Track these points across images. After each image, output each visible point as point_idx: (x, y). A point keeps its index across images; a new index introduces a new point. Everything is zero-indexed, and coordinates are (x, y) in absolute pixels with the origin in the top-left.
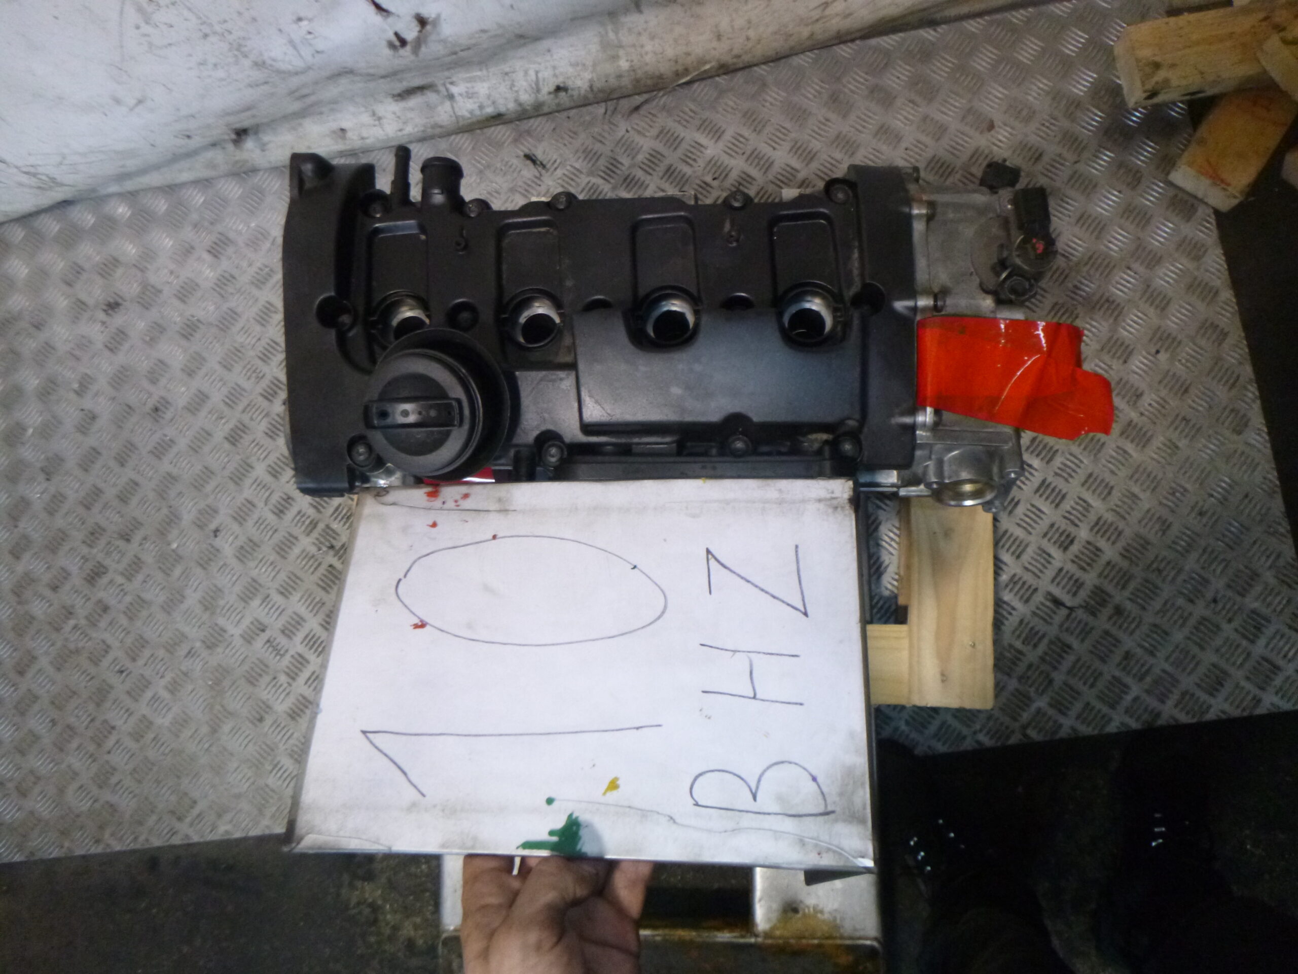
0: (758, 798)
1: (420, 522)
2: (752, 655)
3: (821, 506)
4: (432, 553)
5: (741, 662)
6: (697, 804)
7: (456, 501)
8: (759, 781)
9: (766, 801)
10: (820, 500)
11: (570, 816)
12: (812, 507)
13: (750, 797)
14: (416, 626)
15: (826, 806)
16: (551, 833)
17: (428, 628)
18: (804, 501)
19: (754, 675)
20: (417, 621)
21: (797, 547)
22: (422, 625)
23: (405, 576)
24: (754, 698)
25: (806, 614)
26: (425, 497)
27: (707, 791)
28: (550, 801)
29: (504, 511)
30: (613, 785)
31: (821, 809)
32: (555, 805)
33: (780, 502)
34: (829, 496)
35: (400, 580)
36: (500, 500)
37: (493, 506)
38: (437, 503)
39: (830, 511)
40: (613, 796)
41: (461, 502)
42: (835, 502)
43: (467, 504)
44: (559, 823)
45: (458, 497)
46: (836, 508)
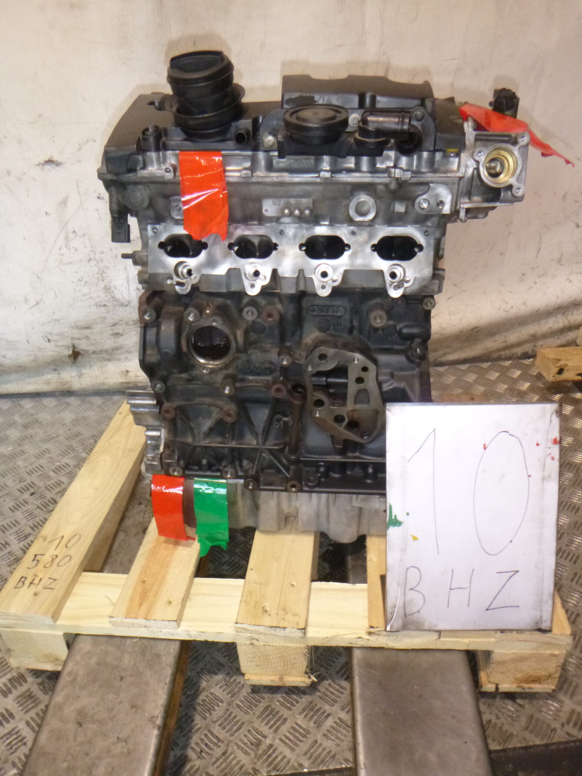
0: (411, 591)
1: (539, 438)
2: (469, 589)
3: (538, 617)
4: (522, 446)
5: (466, 585)
6: (408, 569)
7: (550, 454)
8: (417, 591)
9: (411, 595)
10: (541, 617)
11: (402, 522)
12: (538, 614)
13: (411, 588)
14: (484, 445)
15: (409, 615)
16: (395, 516)
17: (483, 450)
18: (541, 611)
19: (460, 590)
20: (487, 445)
21: (518, 607)
22: (485, 448)
23: (510, 435)
24: (451, 589)
25: (487, 610)
26: (553, 437)
27: (413, 573)
28: (408, 514)
29: (543, 479)
30: (415, 539)
31: (407, 613)
32: (406, 516)
33: (541, 601)
34: (543, 621)
35: (507, 432)
36: (550, 476)
37: (546, 474)
38: (550, 444)
39: (536, 621)
40: (411, 539)
41: (550, 457)
42: (540, 623)
43: (549, 460)
44: (399, 518)
45: (552, 455)
46: (537, 623)
